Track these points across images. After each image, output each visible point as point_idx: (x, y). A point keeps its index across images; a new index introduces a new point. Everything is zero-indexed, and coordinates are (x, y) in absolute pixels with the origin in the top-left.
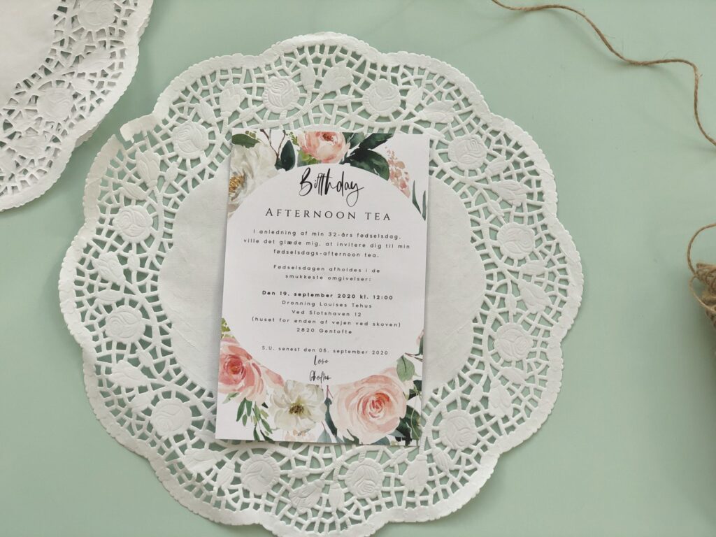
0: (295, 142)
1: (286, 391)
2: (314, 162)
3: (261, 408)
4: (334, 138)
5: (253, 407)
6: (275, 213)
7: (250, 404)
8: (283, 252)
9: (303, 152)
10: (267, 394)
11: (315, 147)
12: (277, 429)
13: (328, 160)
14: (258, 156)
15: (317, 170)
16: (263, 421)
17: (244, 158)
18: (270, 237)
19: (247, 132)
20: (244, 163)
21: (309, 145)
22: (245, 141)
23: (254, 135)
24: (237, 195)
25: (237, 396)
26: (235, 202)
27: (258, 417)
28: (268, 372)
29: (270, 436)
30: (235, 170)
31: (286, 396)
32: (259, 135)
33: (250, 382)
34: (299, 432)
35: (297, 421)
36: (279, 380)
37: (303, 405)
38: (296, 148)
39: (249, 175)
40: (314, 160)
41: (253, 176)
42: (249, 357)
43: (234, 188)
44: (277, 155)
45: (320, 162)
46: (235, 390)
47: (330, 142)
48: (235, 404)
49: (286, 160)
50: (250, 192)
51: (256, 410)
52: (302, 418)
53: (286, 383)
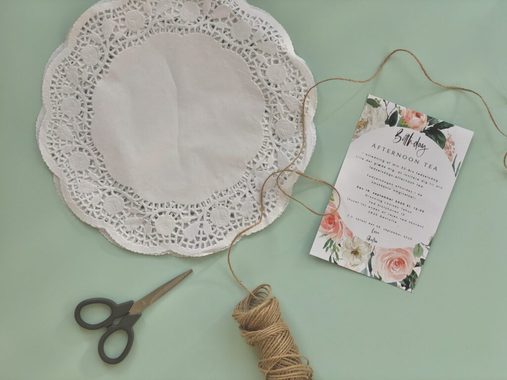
0: (400, 113)
1: (353, 241)
2: (406, 126)
3: (337, 246)
4: (422, 117)
5: (333, 244)
6: (377, 147)
7: (332, 242)
8: (375, 169)
9: (402, 119)
10: (343, 240)
11: (409, 119)
12: (342, 259)
13: (414, 128)
14: (378, 114)
15: (407, 131)
16: (336, 253)
17: (370, 112)
18: (370, 159)
19: (376, 99)
20: (369, 115)
21: (407, 116)
22: (373, 103)
23: (379, 102)
24: (360, 131)
25: (327, 236)
26: (358, 135)
27: (334, 250)
28: (347, 228)
29: (337, 262)
30: (363, 117)
31: (352, 244)
32: (382, 103)
33: (336, 231)
34: (352, 264)
35: (353, 259)
36: (351, 234)
37: (359, 251)
38: (399, 116)
39: (370, 122)
40: (407, 125)
41: (371, 124)
42: (339, 218)
43: (360, 127)
44: (388, 117)
45: (409, 127)
46: (327, 232)
47: (418, 118)
48: (324, 240)
49: (391, 121)
50: (367, 132)
51: (334, 246)
52: (356, 258)
53: (354, 238)
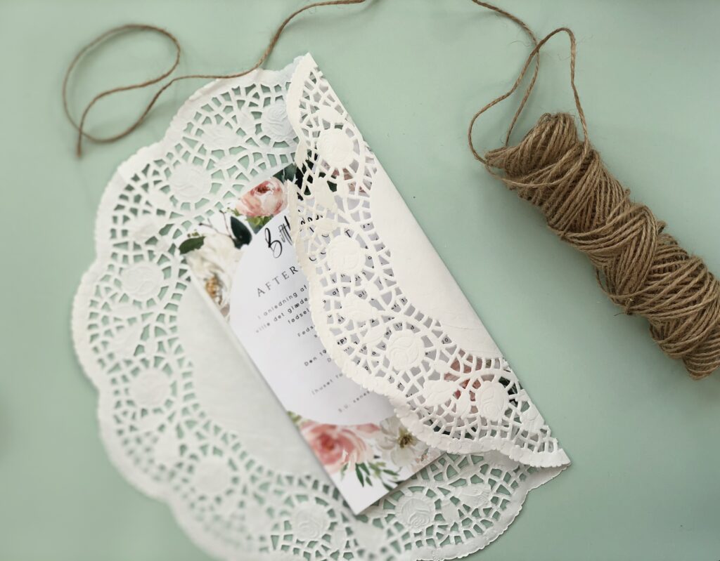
0: (237, 214)
1: (385, 431)
2: (266, 220)
3: (375, 461)
4: (269, 186)
5: (367, 465)
6: (264, 288)
7: (363, 466)
8: (297, 317)
9: (251, 218)
10: (372, 446)
11: (258, 206)
12: (401, 468)
13: (278, 209)
14: (214, 250)
15: (274, 225)
17: (203, 260)
18: (276, 313)
19: (189, 235)
20: (206, 264)
21: (252, 208)
22: (192, 245)
23: (196, 234)
24: (221, 297)
25: (348, 467)
26: (224, 304)
27: (378, 471)
28: (359, 427)
30: (203, 276)
31: (389, 437)
32: (202, 231)
33: (350, 448)
34: (420, 457)
35: (413, 450)
36: (373, 428)
37: (407, 434)
38: (242, 219)
39: (218, 272)
41: (222, 271)
42: (333, 427)
43: (214, 293)
44: (230, 236)
45: (272, 216)
46: (342, 463)
47: (268, 193)
48: (351, 474)
49: (241, 236)
50: (231, 286)
51: (372, 466)
52: (414, 445)
53: (382, 426)
